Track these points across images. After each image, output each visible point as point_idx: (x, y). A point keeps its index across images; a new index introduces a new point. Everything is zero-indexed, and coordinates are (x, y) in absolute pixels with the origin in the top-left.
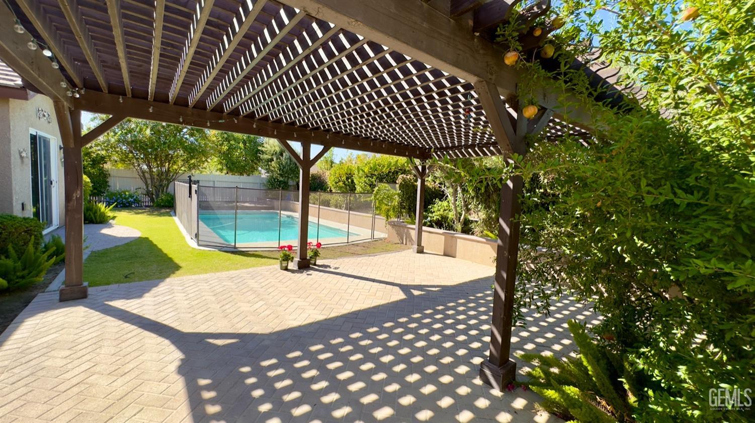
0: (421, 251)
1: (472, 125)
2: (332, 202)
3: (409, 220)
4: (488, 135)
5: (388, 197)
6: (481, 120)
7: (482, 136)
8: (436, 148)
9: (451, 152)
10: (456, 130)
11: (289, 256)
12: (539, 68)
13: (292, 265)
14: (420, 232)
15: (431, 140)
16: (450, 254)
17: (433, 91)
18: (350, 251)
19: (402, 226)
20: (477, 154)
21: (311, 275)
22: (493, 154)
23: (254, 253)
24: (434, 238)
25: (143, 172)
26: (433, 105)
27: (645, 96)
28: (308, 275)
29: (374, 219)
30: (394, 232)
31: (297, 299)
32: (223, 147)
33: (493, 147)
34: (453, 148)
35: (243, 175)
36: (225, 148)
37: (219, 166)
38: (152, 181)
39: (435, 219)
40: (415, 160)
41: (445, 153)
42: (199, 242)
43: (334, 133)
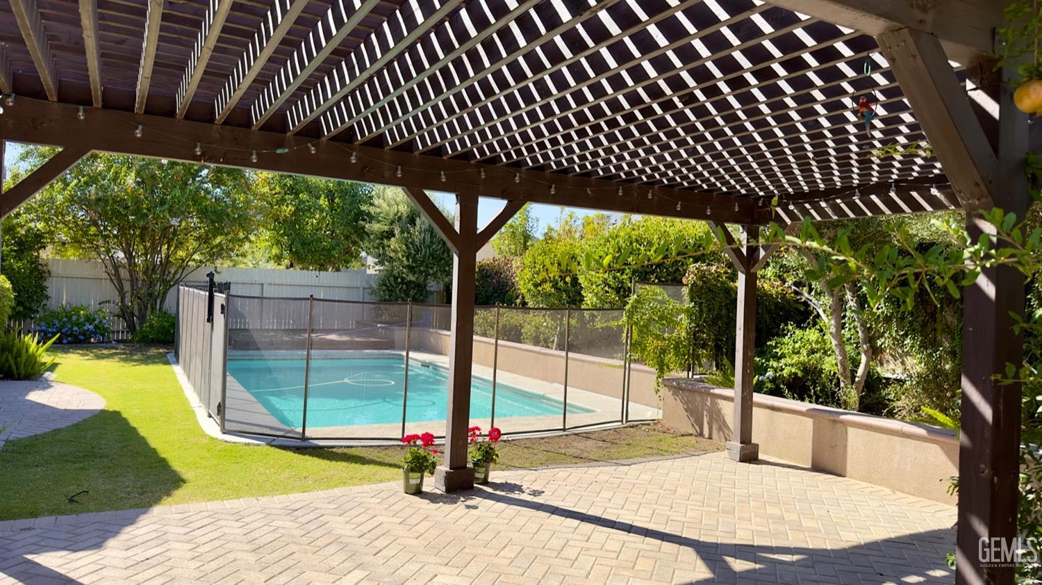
0: (750, 456)
1: (877, 134)
2: (527, 330)
3: (719, 376)
4: (923, 159)
5: (661, 318)
6: (902, 121)
7: (908, 163)
8: (784, 195)
9: (823, 204)
10: (835, 149)
11: (425, 459)
13: (433, 483)
14: (747, 407)
15: (771, 176)
16: (829, 466)
18: (570, 452)
19: (700, 392)
20: (895, 208)
21: (475, 507)
22: (937, 205)
23: (347, 451)
24: (784, 423)
25: (116, 266)
28: (468, 507)
29: (627, 372)
30: (680, 408)
31: (443, 569)
32: (284, 208)
33: (938, 188)
34: (830, 193)
35: (327, 270)
36: (288, 209)
37: (275, 251)
38: (132, 286)
39: (785, 373)
40: (730, 227)
41: (807, 206)
42: (226, 423)
43: (532, 168)
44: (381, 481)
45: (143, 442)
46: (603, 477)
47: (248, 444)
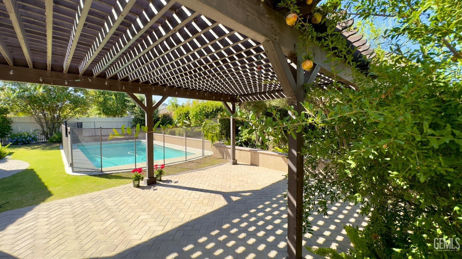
0: (235, 163)
1: (263, 78)
3: (227, 142)
4: (274, 85)
5: (212, 128)
6: (269, 75)
7: (270, 86)
8: (241, 95)
9: (250, 97)
10: (253, 82)
11: (140, 176)
12: (312, 31)
13: (143, 183)
14: (234, 150)
15: (237, 89)
16: (254, 164)
17: (233, 53)
18: (187, 167)
19: (223, 147)
20: (268, 98)
21: (156, 190)
22: (278, 97)
23: (117, 175)
24: (243, 153)
25: (40, 119)
26: (235, 65)
27: (375, 56)
28: (154, 190)
29: (203, 142)
30: (218, 151)
31: (142, 213)
32: (100, 99)
33: (277, 93)
34: (252, 94)
35: (116, 117)
36: (101, 99)
37: (98, 112)
38: (47, 125)
39: (243, 140)
40: (228, 103)
41: (247, 97)
42: (74, 169)
43: (169, 87)
44: (127, 184)
45: (40, 180)
46: (196, 174)
47: (81, 176)
